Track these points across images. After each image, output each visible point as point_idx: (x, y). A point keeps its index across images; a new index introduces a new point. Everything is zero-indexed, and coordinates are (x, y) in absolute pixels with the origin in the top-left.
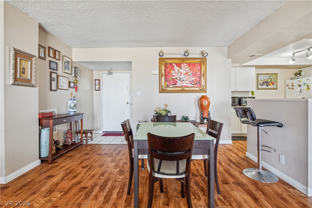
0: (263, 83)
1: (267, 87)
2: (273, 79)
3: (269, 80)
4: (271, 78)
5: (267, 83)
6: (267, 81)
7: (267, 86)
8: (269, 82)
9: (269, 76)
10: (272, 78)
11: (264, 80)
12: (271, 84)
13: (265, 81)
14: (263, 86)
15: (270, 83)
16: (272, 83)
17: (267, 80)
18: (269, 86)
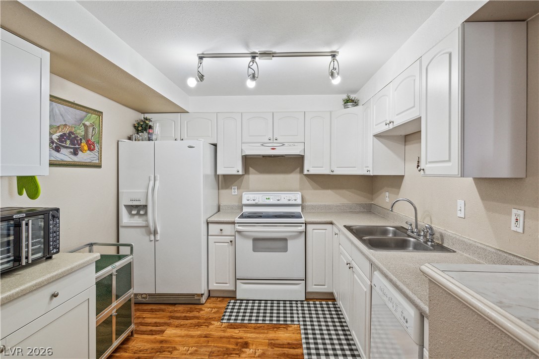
0: (62, 138)
1: (75, 159)
2: (90, 129)
3: (80, 132)
4: (85, 125)
5: (72, 143)
6: (73, 134)
7: (75, 153)
8: (81, 139)
9: (80, 113)
10: (87, 123)
11: (65, 125)
12: (86, 148)
13: (67, 131)
14: (63, 150)
15: (84, 144)
16: (88, 142)
17: (73, 130)
18: (80, 153)
